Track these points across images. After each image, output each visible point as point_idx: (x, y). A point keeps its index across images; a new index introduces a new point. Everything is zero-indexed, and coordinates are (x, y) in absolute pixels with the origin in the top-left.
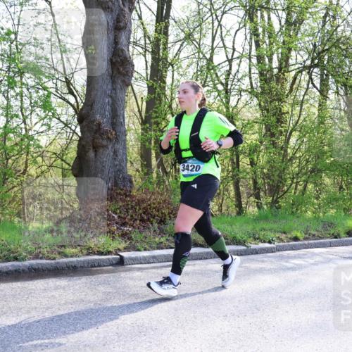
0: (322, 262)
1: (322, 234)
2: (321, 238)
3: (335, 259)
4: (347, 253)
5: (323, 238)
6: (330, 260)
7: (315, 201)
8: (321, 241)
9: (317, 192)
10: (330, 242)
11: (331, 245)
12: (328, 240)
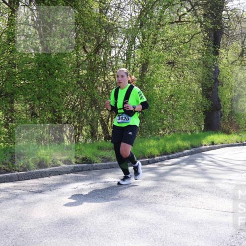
0: (7, 199)
1: (9, 167)
2: (7, 171)
3: (23, 194)
4: (36, 186)
5: (10, 172)
6: (16, 196)
7: (6, 130)
8: (9, 174)
9: (8, 120)
10: (19, 176)
11: (19, 179)
12: (16, 173)
